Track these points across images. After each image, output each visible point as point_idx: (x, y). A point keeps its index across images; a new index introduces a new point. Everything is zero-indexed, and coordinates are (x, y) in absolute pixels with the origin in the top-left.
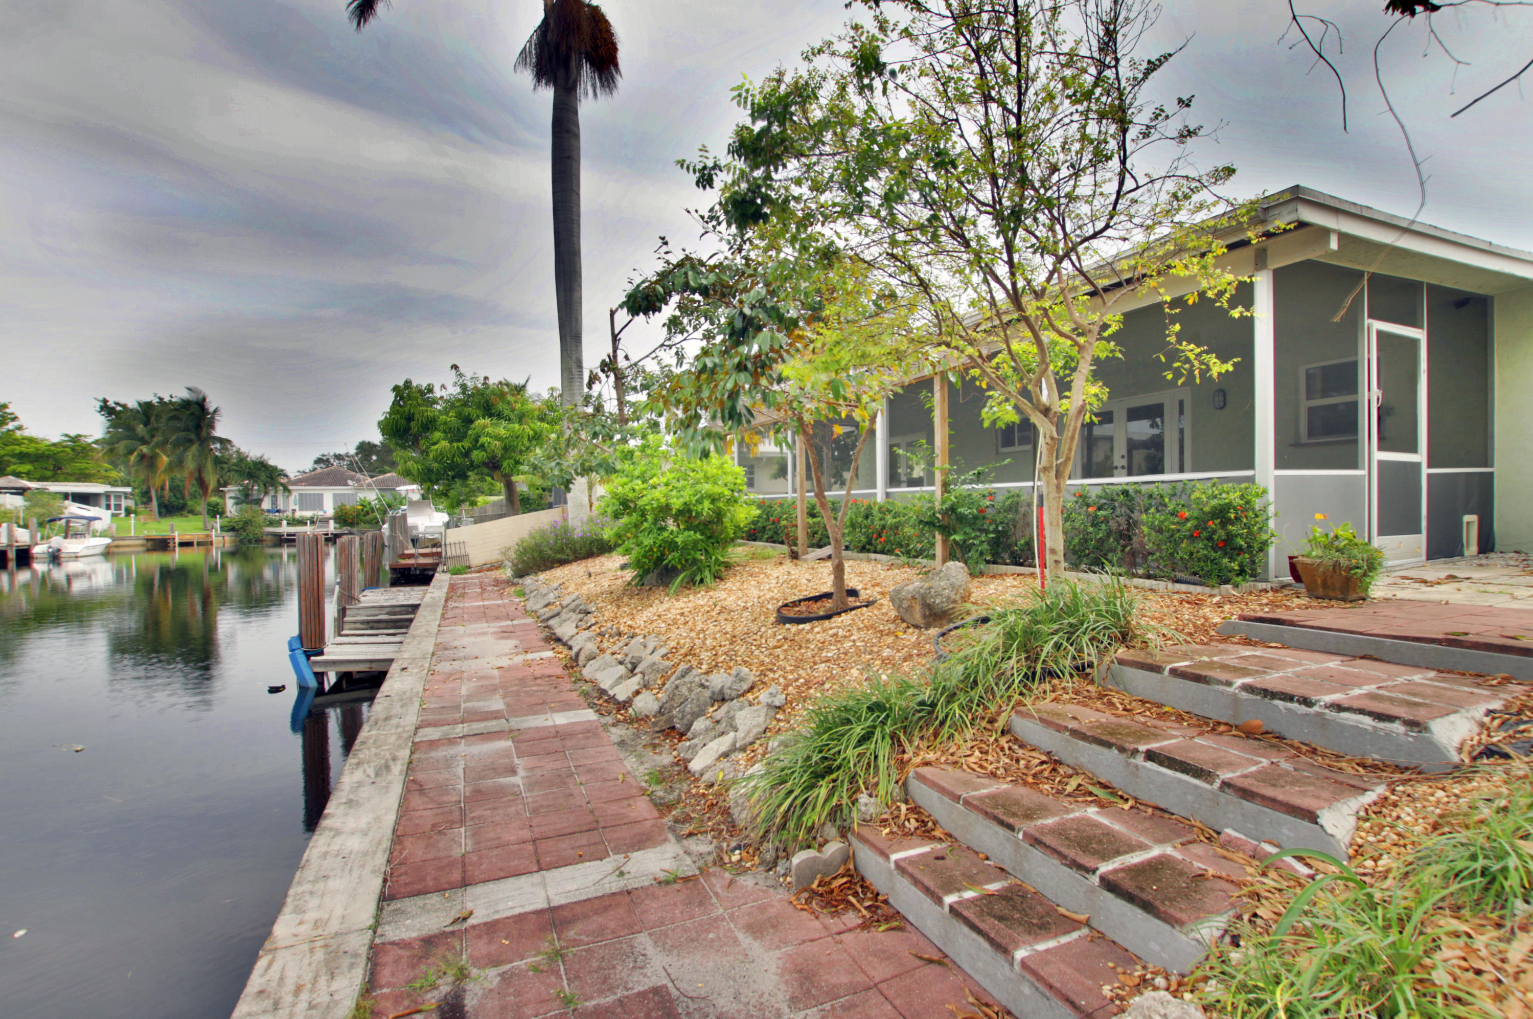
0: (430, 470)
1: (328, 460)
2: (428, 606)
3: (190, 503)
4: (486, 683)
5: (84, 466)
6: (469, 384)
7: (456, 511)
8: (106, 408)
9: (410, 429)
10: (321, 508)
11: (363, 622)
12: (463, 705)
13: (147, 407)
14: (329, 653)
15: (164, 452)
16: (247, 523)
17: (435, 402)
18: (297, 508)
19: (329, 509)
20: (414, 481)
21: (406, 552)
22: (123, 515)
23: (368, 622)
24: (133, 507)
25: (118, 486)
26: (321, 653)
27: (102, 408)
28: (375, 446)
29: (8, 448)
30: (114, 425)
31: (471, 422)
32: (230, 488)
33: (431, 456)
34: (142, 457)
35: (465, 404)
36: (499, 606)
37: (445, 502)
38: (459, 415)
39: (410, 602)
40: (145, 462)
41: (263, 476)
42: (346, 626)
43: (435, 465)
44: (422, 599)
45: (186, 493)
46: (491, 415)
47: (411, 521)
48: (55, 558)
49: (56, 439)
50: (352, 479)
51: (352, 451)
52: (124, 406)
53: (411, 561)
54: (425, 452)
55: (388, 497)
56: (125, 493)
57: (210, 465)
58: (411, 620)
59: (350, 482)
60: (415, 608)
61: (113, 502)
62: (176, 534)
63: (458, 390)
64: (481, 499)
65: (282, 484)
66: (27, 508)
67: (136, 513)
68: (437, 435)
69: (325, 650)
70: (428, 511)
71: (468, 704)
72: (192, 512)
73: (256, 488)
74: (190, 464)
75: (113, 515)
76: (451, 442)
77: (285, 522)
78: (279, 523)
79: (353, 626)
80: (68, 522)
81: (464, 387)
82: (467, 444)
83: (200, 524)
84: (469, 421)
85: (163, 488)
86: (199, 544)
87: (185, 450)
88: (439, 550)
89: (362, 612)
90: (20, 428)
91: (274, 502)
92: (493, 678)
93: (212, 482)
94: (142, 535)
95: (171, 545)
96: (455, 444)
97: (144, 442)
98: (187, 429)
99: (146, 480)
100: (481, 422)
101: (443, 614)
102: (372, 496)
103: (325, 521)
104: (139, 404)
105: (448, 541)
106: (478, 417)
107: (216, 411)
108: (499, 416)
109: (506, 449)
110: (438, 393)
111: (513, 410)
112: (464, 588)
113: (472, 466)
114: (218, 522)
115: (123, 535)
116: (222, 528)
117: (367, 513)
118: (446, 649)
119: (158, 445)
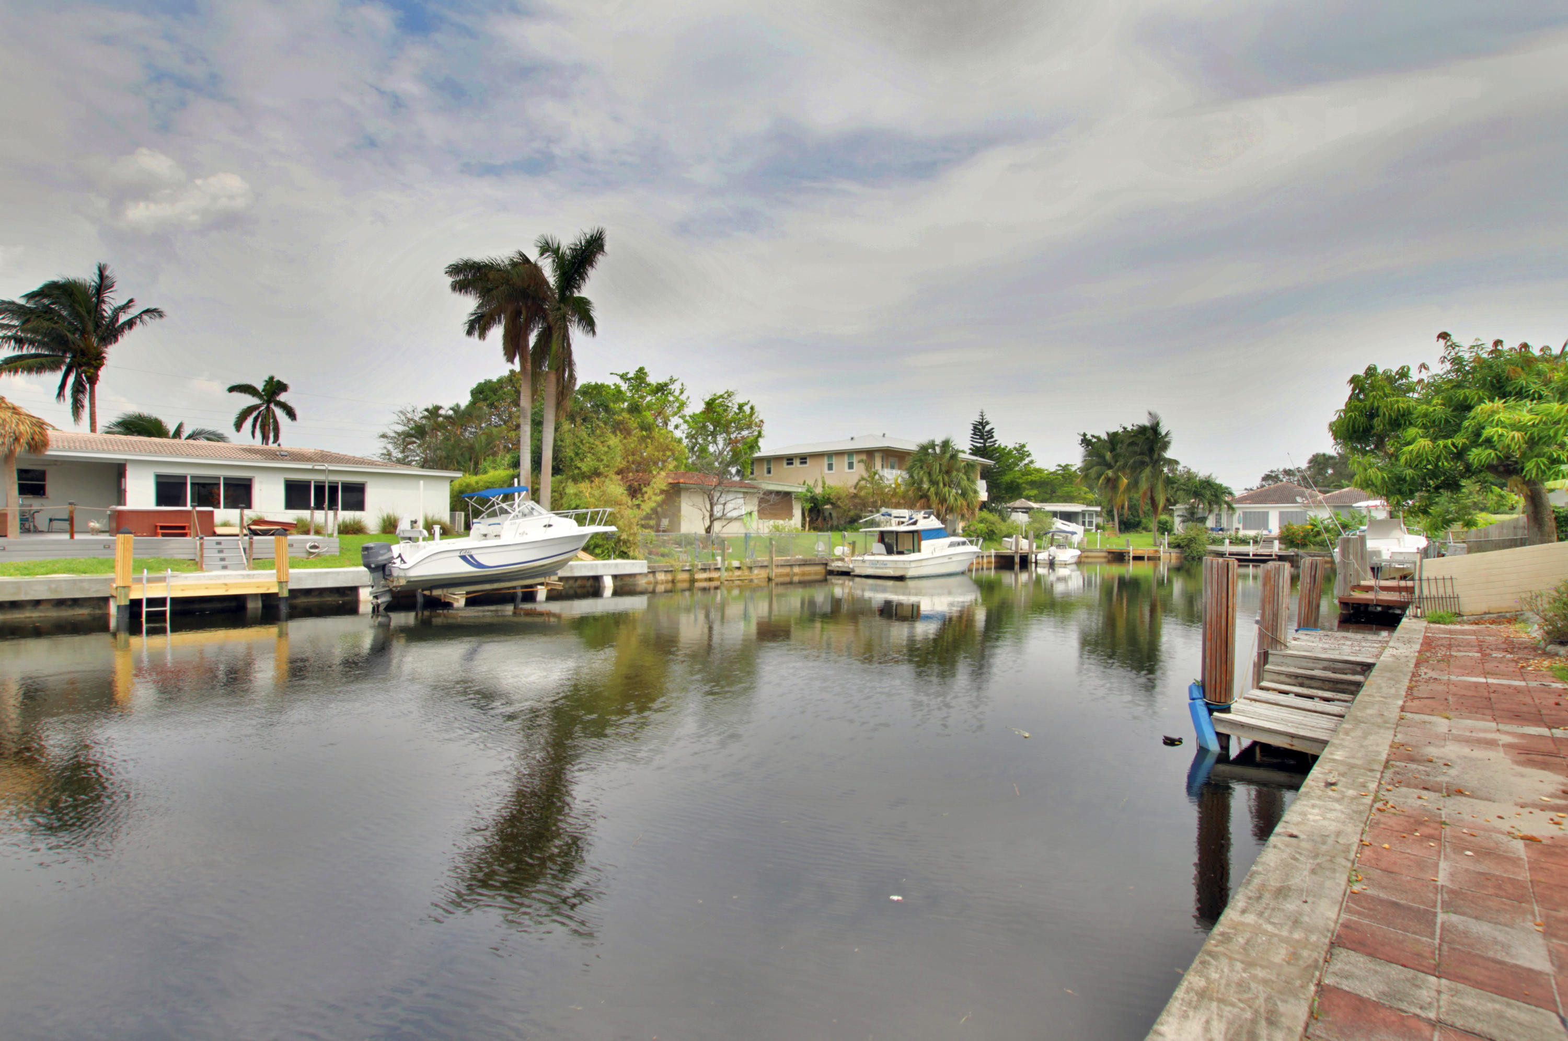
0: (1401, 480)
1: (1277, 477)
2: (1387, 668)
3: (1144, 521)
4: (1497, 871)
5: (1069, 489)
6: (1466, 356)
7: (1441, 534)
8: (1085, 441)
9: (1372, 427)
10: (1266, 528)
11: (1289, 675)
12: (1441, 917)
13: (1113, 437)
14: (1239, 712)
15: (1124, 475)
16: (1191, 540)
17: (1411, 389)
18: (1240, 526)
19: (1274, 527)
20: (1377, 493)
21: (1363, 583)
22: (1094, 531)
23: (1297, 676)
24: (1102, 524)
25: (1093, 506)
26: (1227, 710)
27: (1082, 441)
28: (1332, 458)
29: (1025, 478)
30: (1089, 454)
31: (1469, 408)
32: (1178, 506)
33: (1403, 460)
34: (1108, 480)
35: (1459, 385)
36: (1518, 690)
37: (1424, 521)
38: (1447, 402)
39: (1359, 659)
40: (1110, 485)
41: (1208, 493)
42: (1266, 675)
43: (1409, 472)
44: (1378, 656)
45: (1140, 512)
46: (1504, 395)
47: (1371, 544)
48: (1052, 564)
49: (1053, 469)
50: (1302, 495)
51: (1304, 465)
52: (1098, 438)
53: (1370, 596)
54: (1395, 456)
55: (1344, 517)
56: (1096, 512)
57: (1160, 486)
58: (1359, 685)
59: (1299, 499)
60: (1367, 668)
61: (1087, 520)
62: (1131, 548)
63: (1448, 366)
64: (1482, 518)
65: (1226, 503)
66: (1030, 523)
67: (1103, 528)
68: (1412, 432)
69: (1234, 706)
70: (1397, 533)
71: (1454, 918)
72: (1146, 529)
73: (1201, 506)
74: (1144, 485)
75: (1085, 531)
76: (1434, 439)
77: (1227, 541)
78: (1221, 542)
79: (1276, 677)
80: (1053, 535)
81: (1457, 361)
82: (1460, 440)
83: (1151, 541)
84: (1465, 407)
85: (1123, 507)
86: (1149, 559)
87: (1140, 472)
88: (1410, 584)
89: (1288, 661)
90: (1031, 462)
91: (1218, 521)
92: (1515, 861)
93: (1161, 503)
94: (1105, 548)
95: (1126, 558)
96: (1441, 443)
97: (1110, 467)
98: (1142, 454)
99: (1110, 501)
100: (1487, 406)
101: (1410, 688)
102: (1324, 515)
103: (1269, 541)
104: (1108, 434)
105: (1424, 576)
106: (1481, 400)
107: (1167, 434)
108: (1521, 394)
109: (1532, 442)
110: (1414, 376)
111: (1547, 382)
112: (1450, 647)
113: (1469, 471)
114: (1166, 539)
115: (1092, 547)
116: (1169, 544)
117: (1318, 533)
118: (1412, 759)
119: (1118, 470)
